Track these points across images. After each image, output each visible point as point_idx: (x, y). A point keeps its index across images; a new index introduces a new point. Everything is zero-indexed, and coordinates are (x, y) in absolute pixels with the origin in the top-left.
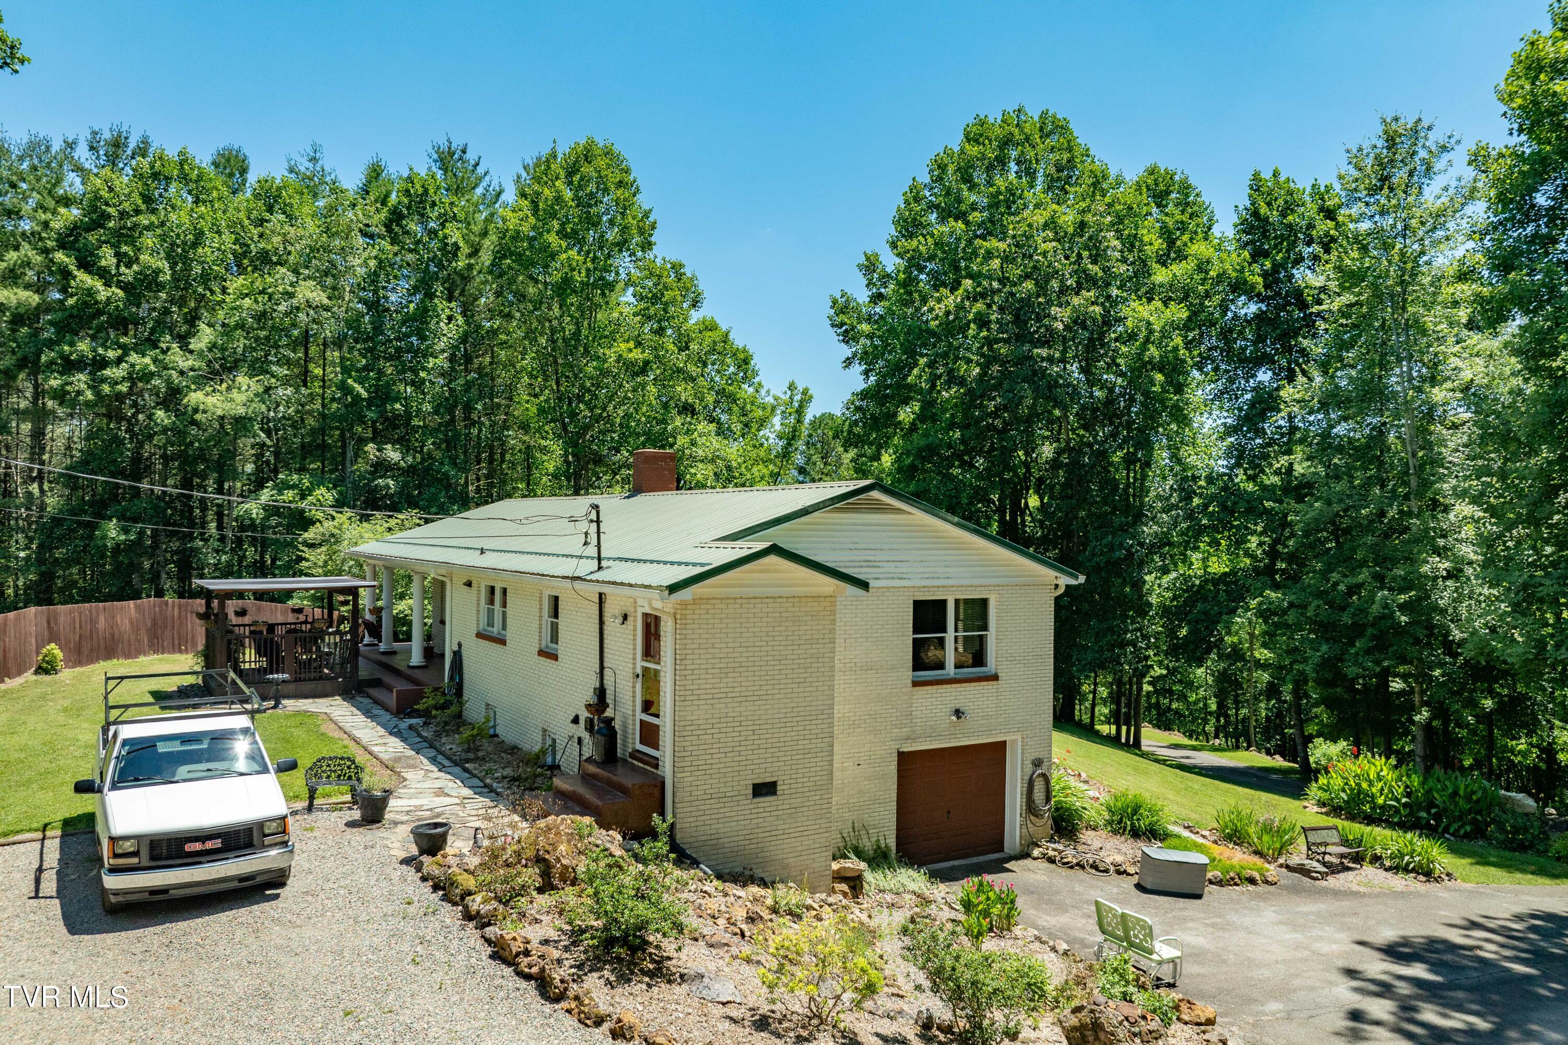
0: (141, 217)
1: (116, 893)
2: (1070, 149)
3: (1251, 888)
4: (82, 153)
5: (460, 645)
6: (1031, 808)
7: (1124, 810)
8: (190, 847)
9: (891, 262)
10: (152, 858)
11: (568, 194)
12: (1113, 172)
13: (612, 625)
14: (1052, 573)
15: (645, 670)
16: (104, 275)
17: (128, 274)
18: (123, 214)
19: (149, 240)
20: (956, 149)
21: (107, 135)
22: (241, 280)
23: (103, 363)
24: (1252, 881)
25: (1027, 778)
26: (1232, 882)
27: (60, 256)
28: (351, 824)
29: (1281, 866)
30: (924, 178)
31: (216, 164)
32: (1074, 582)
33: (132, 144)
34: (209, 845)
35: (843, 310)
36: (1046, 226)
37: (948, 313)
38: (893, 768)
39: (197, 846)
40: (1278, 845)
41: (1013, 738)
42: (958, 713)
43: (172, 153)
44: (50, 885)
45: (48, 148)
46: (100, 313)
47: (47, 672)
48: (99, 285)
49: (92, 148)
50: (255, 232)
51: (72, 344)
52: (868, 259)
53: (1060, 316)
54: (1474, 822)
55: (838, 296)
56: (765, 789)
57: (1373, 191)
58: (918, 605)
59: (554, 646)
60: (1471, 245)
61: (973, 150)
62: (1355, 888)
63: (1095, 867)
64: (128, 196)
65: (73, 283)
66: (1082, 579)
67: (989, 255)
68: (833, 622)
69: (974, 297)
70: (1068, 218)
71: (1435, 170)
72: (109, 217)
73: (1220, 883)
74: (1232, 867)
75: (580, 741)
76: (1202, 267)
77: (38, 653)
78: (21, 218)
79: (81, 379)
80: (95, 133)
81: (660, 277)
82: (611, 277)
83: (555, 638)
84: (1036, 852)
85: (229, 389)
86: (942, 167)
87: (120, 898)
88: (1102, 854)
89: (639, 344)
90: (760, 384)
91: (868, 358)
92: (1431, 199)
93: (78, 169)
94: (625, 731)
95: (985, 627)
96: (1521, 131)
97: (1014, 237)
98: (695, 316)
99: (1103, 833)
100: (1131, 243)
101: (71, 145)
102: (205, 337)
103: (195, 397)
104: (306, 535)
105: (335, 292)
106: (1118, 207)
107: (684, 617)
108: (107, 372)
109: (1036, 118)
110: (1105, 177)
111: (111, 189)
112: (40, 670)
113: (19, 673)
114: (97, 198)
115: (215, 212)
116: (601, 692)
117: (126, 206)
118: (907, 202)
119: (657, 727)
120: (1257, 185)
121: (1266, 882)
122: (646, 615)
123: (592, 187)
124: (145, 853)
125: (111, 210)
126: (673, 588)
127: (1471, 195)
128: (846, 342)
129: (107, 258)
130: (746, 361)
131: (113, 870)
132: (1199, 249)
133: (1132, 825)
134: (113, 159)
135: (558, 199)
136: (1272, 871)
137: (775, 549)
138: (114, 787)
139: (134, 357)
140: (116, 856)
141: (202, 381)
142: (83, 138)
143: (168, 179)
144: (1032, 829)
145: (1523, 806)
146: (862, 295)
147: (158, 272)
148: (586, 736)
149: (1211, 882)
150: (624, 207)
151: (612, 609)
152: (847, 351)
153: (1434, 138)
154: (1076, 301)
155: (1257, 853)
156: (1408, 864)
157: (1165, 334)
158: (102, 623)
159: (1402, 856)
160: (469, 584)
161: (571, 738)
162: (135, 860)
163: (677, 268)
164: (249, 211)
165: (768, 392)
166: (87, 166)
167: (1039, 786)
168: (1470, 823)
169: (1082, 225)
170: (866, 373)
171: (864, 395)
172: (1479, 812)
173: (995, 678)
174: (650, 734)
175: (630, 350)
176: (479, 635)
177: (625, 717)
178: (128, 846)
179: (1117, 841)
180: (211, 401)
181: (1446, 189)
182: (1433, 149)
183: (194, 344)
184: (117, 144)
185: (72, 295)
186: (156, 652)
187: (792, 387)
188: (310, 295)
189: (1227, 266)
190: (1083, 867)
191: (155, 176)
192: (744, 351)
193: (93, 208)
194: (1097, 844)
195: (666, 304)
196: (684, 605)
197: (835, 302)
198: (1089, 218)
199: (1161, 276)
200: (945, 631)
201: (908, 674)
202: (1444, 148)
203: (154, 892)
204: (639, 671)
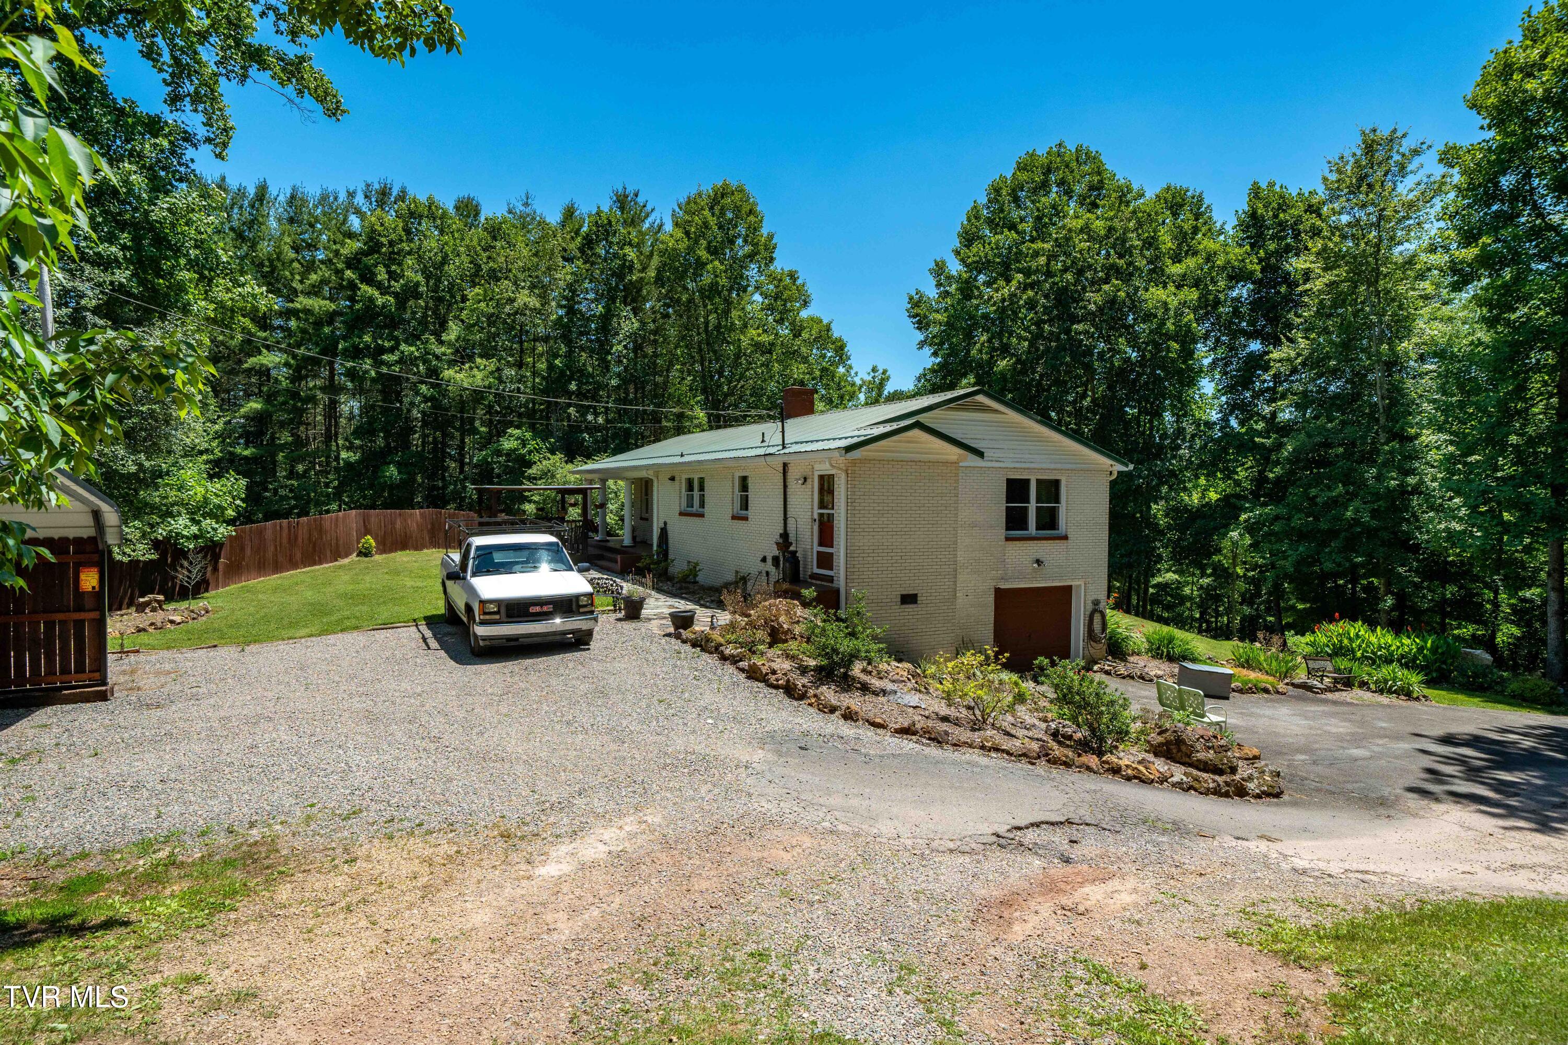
0: (404, 244)
1: (484, 639)
2: (1099, 173)
3: (1266, 696)
4: (359, 200)
5: (665, 523)
6: (1091, 636)
7: (1161, 640)
8: (533, 609)
9: (955, 267)
10: (508, 616)
11: (713, 221)
12: (1135, 187)
13: (794, 486)
14: (1110, 462)
15: (821, 515)
16: (379, 286)
17: (397, 286)
18: (391, 243)
19: (409, 261)
20: (1009, 176)
21: (377, 186)
22: (477, 290)
23: (381, 350)
24: (1266, 691)
25: (1088, 613)
26: (1250, 691)
27: (348, 273)
28: (619, 620)
29: (1287, 684)
30: (983, 200)
31: (457, 208)
32: (1125, 469)
33: (395, 193)
34: (545, 609)
35: (917, 304)
36: (1082, 230)
37: (1004, 300)
38: (991, 599)
39: (537, 609)
40: (1284, 669)
41: (1078, 583)
42: (1038, 562)
43: (422, 198)
44: (433, 644)
45: (336, 199)
46: (379, 315)
47: (366, 555)
48: (376, 294)
49: (366, 197)
50: (485, 255)
51: (361, 338)
52: (937, 265)
53: (1094, 299)
54: (1439, 670)
55: (913, 293)
56: (909, 599)
57: (1354, 190)
58: (1010, 482)
59: (744, 512)
60: (1442, 224)
61: (1023, 176)
62: (1349, 700)
63: (1142, 677)
64: (394, 229)
65: (359, 293)
66: (1131, 467)
67: (1036, 254)
68: (957, 481)
69: (1025, 287)
70: (1099, 226)
71: (1408, 169)
72: (383, 245)
73: (1241, 691)
74: (1250, 681)
75: (768, 573)
76: (1209, 258)
77: (358, 543)
78: (317, 249)
79: (367, 364)
80: (368, 185)
81: (781, 280)
82: (744, 283)
83: (745, 504)
84: (1095, 668)
85: (471, 368)
86: (997, 191)
87: (487, 643)
88: (1146, 670)
89: (765, 331)
90: (851, 367)
91: (936, 343)
92: (1405, 192)
93: (358, 212)
94: (805, 558)
95: (1057, 500)
96: (1490, 127)
97: (1057, 239)
98: (804, 314)
99: (1145, 657)
100: (1150, 243)
101: (351, 195)
102: (454, 331)
103: (448, 373)
104: (530, 471)
105: (544, 298)
106: (1140, 215)
107: (854, 472)
108: (385, 357)
109: (1074, 150)
110: (1130, 190)
111: (382, 225)
112: (360, 554)
113: (347, 556)
114: (373, 231)
115: (455, 239)
116: (785, 535)
117: (393, 236)
118: (969, 220)
119: (832, 554)
120: (1256, 192)
121: (1278, 692)
122: (821, 477)
123: (730, 215)
124: (503, 610)
125: (383, 240)
126: (849, 449)
127: (1439, 189)
128: (919, 329)
129: (382, 274)
130: (842, 348)
131: (483, 623)
132: (1208, 244)
133: (1168, 652)
134: (381, 204)
135: (706, 225)
136: (1281, 687)
137: (919, 425)
138: (474, 574)
139: (403, 347)
140: (485, 613)
141: (451, 363)
142: (361, 188)
143: (421, 217)
144: (1092, 651)
145: (1482, 659)
146: (932, 293)
147: (417, 284)
148: (772, 570)
149: (1234, 690)
150: (754, 229)
151: (793, 474)
152: (920, 336)
153: (1407, 145)
154: (1106, 287)
155: (1267, 673)
156: (1391, 687)
157: (1179, 314)
158: (398, 525)
159: (1386, 681)
160: (672, 479)
161: (760, 573)
162: (497, 617)
163: (793, 276)
164: (480, 240)
165: (856, 373)
166: (364, 209)
167: (1097, 619)
168: (1436, 671)
169: (1111, 229)
170: (935, 354)
171: (933, 371)
172: (1444, 662)
173: (1065, 538)
174: (826, 561)
175: (759, 335)
176: (681, 514)
177: (805, 550)
178: (492, 608)
179: (1156, 662)
180: (459, 376)
181: (1419, 184)
182: (1407, 153)
183: (444, 337)
184: (384, 193)
185: (357, 302)
186: (435, 547)
187: (874, 370)
188: (527, 300)
189: (1231, 256)
190: (1133, 678)
191: (412, 214)
192: (841, 340)
193: (371, 239)
194: (1142, 664)
195: (785, 301)
196: (854, 462)
197: (911, 298)
198: (1117, 224)
199: (1176, 269)
200: (1028, 502)
201: (1002, 532)
202: (1416, 152)
203: (510, 639)
204: (816, 516)
